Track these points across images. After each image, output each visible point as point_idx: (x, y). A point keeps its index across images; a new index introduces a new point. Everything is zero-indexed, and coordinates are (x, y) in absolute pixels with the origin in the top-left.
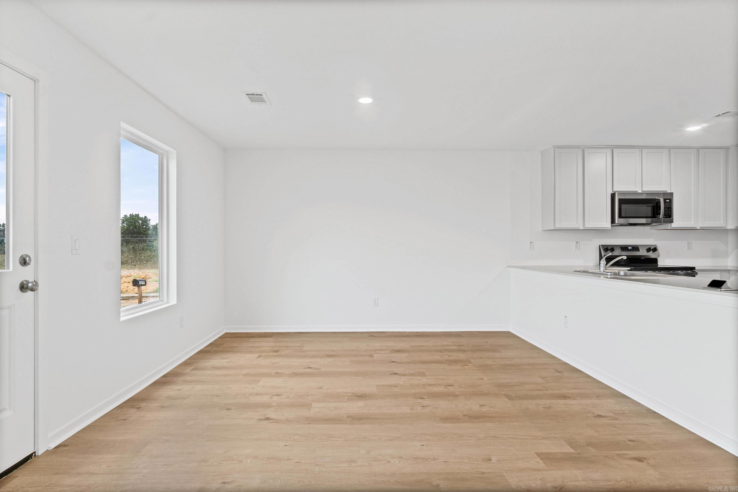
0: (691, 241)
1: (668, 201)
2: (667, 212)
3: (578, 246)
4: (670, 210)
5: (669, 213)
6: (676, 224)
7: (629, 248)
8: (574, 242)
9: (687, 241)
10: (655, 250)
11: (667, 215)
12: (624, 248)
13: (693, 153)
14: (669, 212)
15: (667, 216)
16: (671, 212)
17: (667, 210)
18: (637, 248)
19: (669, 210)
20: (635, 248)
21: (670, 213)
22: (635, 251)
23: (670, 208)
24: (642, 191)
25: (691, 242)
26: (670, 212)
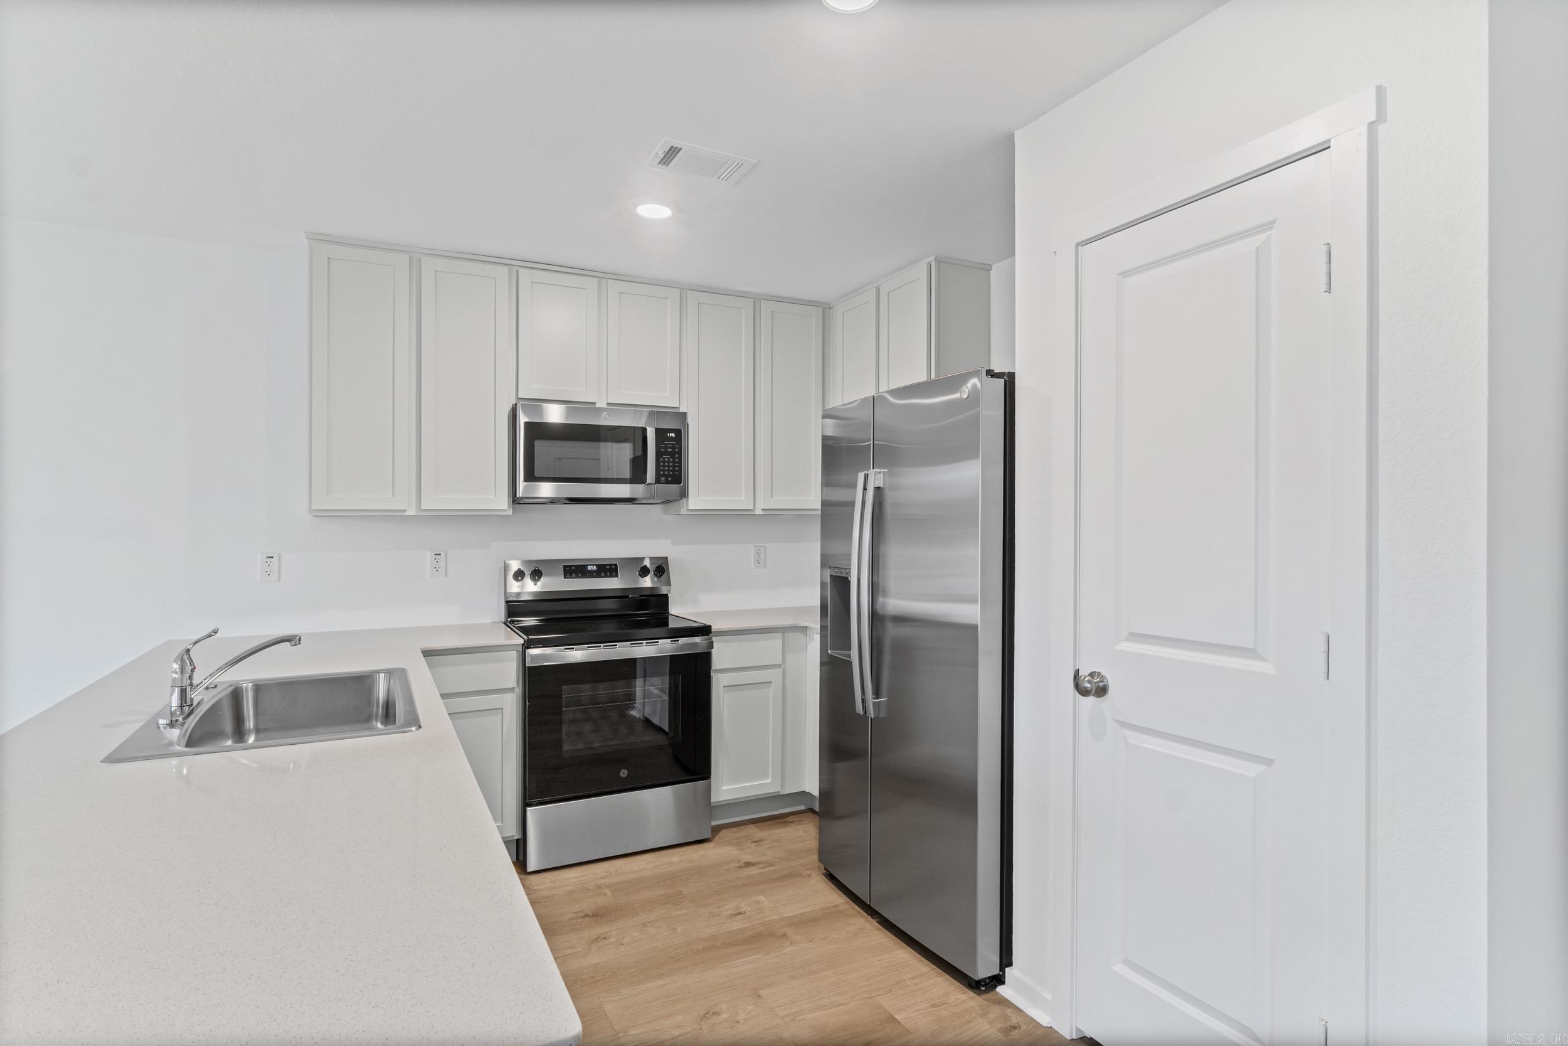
0: (763, 545)
1: (673, 435)
2: (669, 466)
5: (674, 470)
7: (589, 568)
8: (429, 553)
9: (756, 545)
10: (661, 569)
11: (669, 475)
12: (573, 568)
14: (674, 466)
16: (680, 467)
17: (669, 462)
18: (613, 567)
19: (674, 462)
20: (608, 567)
21: (677, 469)
22: (606, 576)
23: (677, 456)
24: (608, 404)
25: (765, 547)
26: (677, 466)
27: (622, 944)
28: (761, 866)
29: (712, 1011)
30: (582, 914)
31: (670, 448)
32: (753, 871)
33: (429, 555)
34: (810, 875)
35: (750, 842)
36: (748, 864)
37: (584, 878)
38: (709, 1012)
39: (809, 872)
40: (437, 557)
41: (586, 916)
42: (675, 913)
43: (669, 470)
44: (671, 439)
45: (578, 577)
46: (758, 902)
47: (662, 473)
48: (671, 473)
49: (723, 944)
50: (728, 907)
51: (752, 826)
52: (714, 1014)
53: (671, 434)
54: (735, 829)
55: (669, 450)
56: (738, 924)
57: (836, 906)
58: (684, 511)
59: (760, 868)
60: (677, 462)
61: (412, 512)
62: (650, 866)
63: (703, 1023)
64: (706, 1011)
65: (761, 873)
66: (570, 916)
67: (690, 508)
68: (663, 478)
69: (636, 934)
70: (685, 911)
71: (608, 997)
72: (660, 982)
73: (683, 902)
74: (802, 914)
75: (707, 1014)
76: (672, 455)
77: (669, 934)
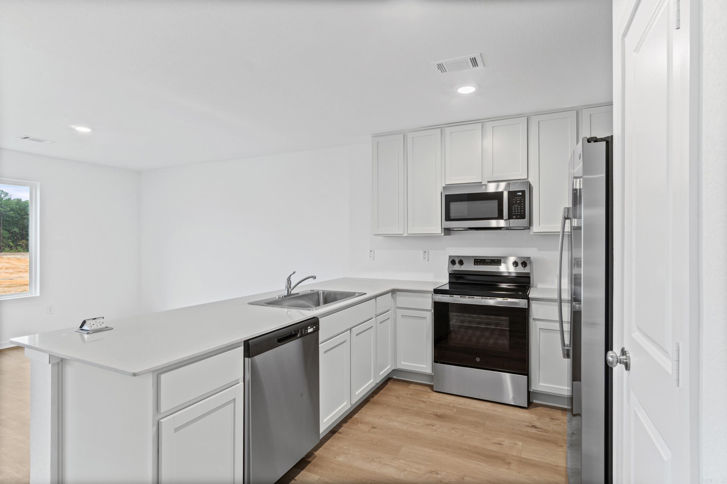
1: (520, 194)
2: (518, 210)
3: (427, 256)
4: (523, 207)
5: (521, 212)
6: (536, 228)
11: (518, 215)
12: (479, 260)
13: (569, 118)
14: (521, 210)
15: (518, 217)
19: (521, 208)
23: (523, 204)
26: (523, 210)
27: (436, 431)
28: (539, 430)
29: (437, 472)
30: (436, 414)
31: (518, 200)
32: (533, 430)
33: (422, 252)
34: (562, 446)
35: (549, 417)
36: (534, 427)
37: (453, 401)
38: (436, 471)
39: (563, 444)
40: (425, 253)
41: (436, 415)
42: (471, 430)
43: (518, 212)
44: (519, 196)
45: (480, 265)
46: (516, 444)
47: (514, 214)
48: (519, 213)
49: (475, 451)
50: (498, 439)
51: (560, 411)
52: (437, 473)
53: (519, 193)
54: (548, 409)
55: (518, 202)
56: (494, 448)
57: (557, 466)
58: (531, 233)
59: (538, 431)
60: (523, 208)
61: (405, 235)
62: (485, 408)
63: (428, 473)
64: (435, 471)
65: (536, 433)
66: (430, 412)
67: (534, 232)
68: (514, 217)
69: (446, 430)
70: (476, 431)
71: (408, 445)
72: (432, 451)
73: (480, 427)
74: (533, 460)
75: (434, 471)
76: (520, 204)
77: (458, 436)
